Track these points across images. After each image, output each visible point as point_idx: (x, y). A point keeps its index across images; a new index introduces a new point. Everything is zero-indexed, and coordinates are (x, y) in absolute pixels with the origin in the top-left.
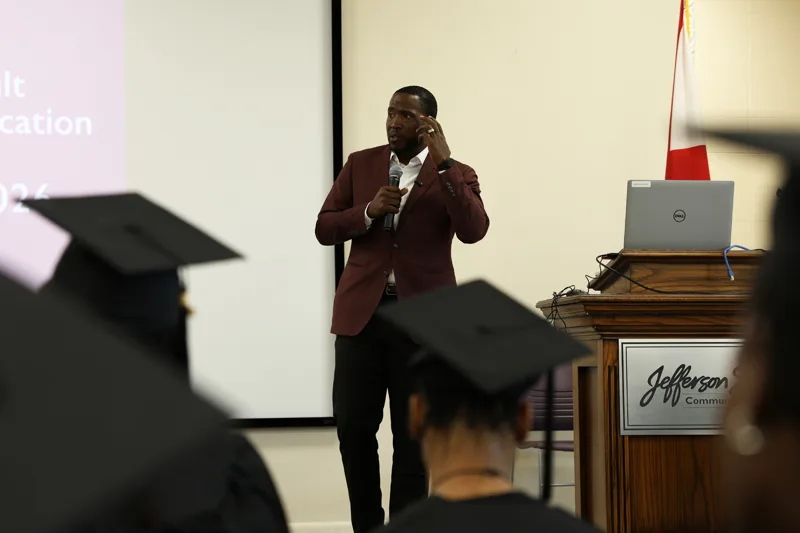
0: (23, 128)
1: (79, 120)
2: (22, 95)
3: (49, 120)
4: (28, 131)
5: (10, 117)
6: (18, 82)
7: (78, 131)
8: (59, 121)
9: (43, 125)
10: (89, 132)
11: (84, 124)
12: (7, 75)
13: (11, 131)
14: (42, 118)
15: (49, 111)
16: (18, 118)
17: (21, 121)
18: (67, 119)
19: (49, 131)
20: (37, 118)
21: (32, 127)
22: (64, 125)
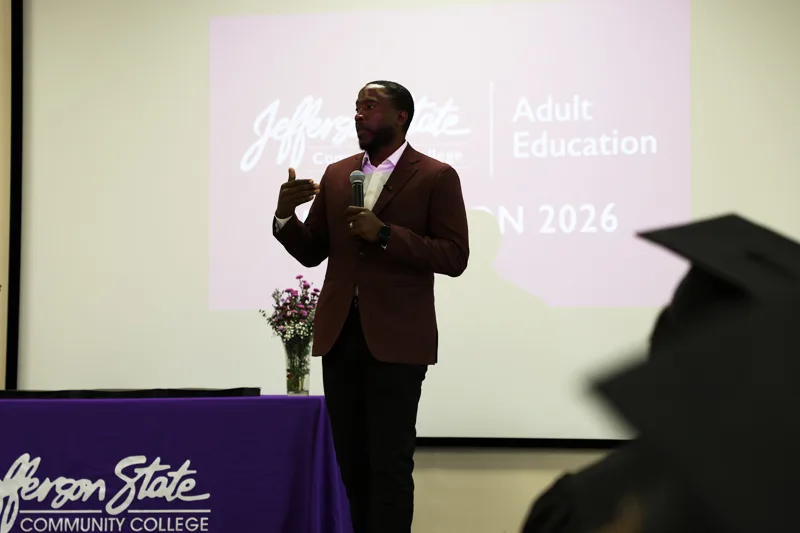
0: (590, 150)
1: (644, 140)
2: (590, 118)
3: (615, 141)
4: (594, 152)
5: (578, 140)
6: (586, 104)
7: (644, 151)
8: (625, 141)
9: (609, 146)
10: (654, 150)
11: (649, 144)
12: (576, 98)
13: (578, 154)
14: (608, 139)
15: (615, 132)
16: (586, 140)
17: (589, 143)
18: (632, 139)
19: (615, 152)
20: (604, 139)
21: (598, 148)
22: (629, 146)
